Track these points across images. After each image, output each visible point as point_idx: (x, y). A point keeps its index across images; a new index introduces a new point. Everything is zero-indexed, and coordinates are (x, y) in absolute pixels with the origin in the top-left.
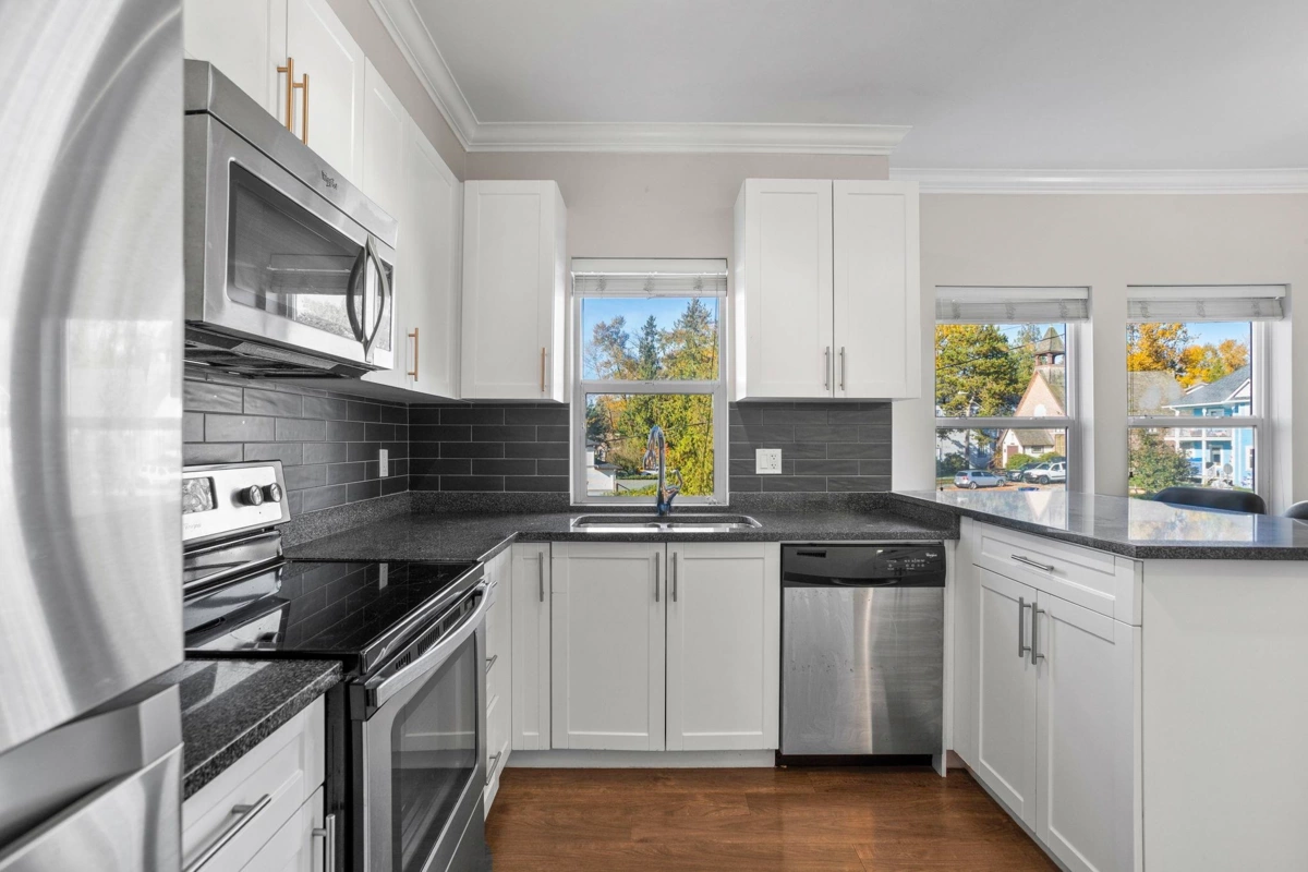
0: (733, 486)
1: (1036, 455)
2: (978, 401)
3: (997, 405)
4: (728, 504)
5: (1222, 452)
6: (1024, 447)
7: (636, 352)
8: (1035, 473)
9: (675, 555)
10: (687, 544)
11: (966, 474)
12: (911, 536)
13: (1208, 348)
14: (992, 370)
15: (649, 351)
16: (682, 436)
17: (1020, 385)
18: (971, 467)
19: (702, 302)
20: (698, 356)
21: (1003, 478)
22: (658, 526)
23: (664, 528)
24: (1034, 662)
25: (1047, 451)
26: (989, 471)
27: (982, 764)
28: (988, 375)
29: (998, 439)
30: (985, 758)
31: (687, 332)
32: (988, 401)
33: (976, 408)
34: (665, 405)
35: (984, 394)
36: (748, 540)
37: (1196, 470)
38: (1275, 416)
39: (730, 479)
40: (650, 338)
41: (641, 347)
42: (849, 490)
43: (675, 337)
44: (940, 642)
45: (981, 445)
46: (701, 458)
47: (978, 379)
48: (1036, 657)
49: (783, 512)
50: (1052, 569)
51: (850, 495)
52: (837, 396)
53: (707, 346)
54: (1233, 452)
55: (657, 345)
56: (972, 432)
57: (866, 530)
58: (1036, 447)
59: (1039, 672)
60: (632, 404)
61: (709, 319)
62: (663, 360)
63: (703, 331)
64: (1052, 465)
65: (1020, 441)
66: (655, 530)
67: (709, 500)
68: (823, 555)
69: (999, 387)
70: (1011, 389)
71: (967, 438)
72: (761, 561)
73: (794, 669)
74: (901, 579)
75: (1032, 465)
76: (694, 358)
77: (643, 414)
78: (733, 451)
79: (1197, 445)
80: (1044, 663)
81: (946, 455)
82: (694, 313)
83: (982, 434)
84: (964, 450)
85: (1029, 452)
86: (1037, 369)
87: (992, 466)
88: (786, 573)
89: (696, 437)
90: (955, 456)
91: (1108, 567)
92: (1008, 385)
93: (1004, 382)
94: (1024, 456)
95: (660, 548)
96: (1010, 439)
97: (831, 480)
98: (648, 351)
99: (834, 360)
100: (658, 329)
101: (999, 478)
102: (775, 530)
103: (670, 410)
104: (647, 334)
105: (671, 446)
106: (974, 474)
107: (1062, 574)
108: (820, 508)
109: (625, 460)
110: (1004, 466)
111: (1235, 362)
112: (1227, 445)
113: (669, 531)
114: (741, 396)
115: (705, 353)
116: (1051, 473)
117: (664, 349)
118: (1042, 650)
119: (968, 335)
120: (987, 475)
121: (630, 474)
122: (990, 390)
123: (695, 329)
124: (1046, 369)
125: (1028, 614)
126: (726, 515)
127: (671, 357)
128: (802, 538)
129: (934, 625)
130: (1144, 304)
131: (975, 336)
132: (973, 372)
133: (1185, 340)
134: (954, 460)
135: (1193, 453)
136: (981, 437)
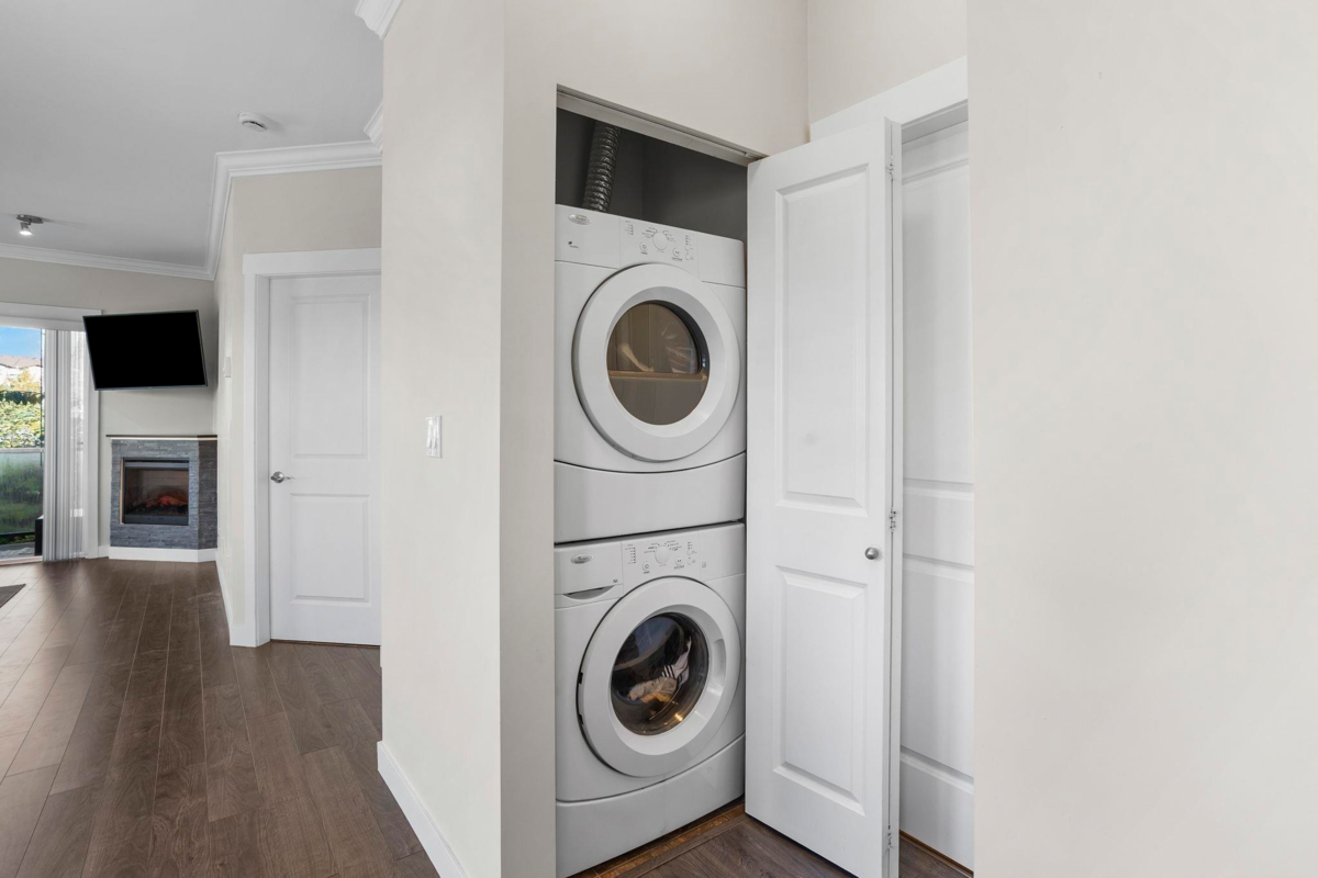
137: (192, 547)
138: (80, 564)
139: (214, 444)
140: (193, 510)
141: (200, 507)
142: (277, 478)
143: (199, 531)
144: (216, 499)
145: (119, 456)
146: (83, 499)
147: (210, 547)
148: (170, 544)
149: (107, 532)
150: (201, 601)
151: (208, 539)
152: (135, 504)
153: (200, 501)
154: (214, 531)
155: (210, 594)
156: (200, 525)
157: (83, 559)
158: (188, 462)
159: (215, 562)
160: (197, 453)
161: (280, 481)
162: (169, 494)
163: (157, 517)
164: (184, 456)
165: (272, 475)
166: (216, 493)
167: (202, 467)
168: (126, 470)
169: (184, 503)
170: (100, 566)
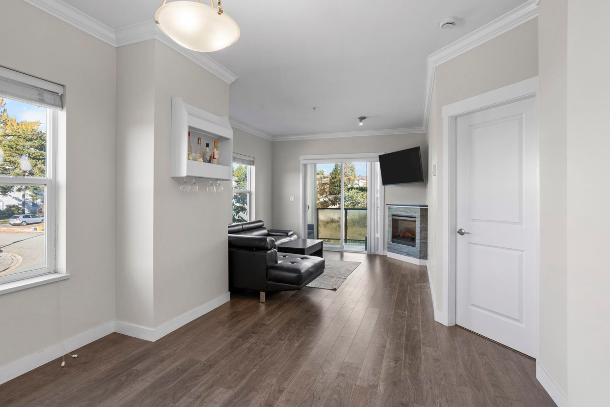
11: (18, 217)
14: (41, 157)
26: (37, 214)
45: (34, 199)
71: (24, 196)
81: (7, 206)
83: (34, 193)
84: (21, 203)
87: (39, 212)
90: (14, 206)
106: (26, 217)
119: (24, 135)
120: (36, 217)
134: (13, 209)
136: (34, 195)
137: (417, 258)
138: (378, 257)
139: (427, 210)
140: (418, 241)
141: (420, 239)
142: (461, 233)
143: (420, 251)
144: (427, 236)
145: (390, 213)
146: (379, 229)
147: (424, 259)
148: (408, 254)
149: (386, 246)
150: (421, 287)
151: (424, 255)
152: (396, 234)
153: (420, 237)
154: (426, 251)
155: (424, 284)
156: (420, 248)
157: (379, 255)
158: (415, 218)
159: (426, 266)
160: (419, 214)
161: (462, 234)
162: (408, 232)
163: (404, 242)
164: (414, 215)
165: (458, 230)
166: (427, 233)
167: (422, 221)
168: (393, 220)
169: (414, 237)
170: (384, 259)
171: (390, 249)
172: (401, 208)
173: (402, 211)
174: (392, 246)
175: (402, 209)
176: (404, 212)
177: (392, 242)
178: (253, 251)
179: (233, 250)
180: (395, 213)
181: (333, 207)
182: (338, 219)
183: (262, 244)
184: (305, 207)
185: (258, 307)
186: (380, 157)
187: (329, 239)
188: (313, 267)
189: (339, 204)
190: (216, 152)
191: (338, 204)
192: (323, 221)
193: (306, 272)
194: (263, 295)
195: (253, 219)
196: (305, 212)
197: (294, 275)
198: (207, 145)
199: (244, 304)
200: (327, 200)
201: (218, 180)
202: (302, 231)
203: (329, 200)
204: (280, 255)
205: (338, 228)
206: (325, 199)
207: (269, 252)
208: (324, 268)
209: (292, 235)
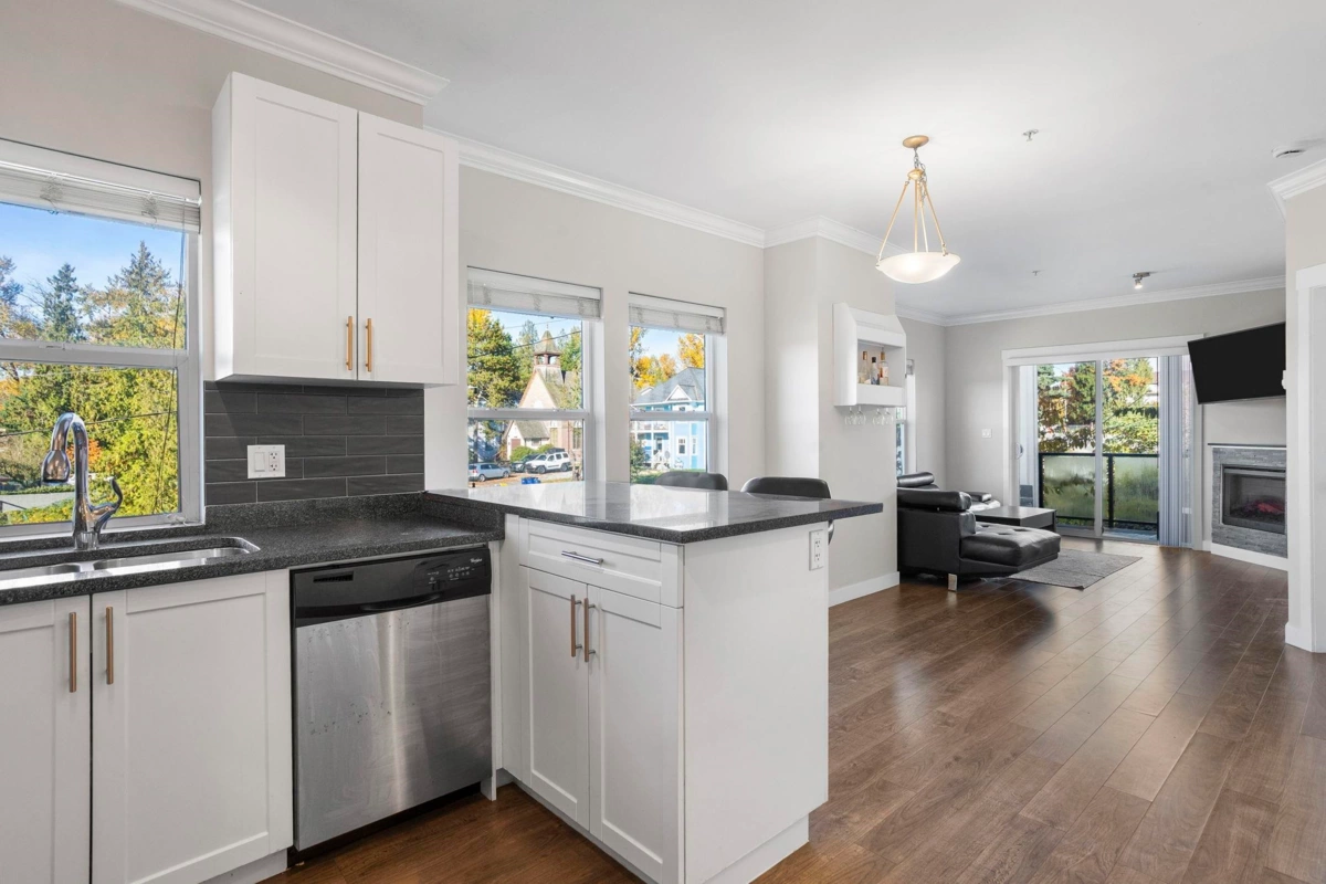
0: (211, 497)
1: (535, 447)
2: (486, 396)
3: (502, 400)
4: (203, 522)
5: (663, 442)
6: (525, 440)
7: (38, 313)
8: (535, 463)
9: (109, 612)
10: (132, 592)
12: (454, 541)
13: (653, 359)
14: (498, 367)
15: (63, 313)
16: (122, 430)
17: (522, 382)
18: (479, 460)
19: (156, 255)
20: (150, 328)
21: (508, 469)
22: (75, 569)
23: (88, 570)
24: (587, 660)
25: (544, 443)
26: (496, 463)
27: (534, 776)
28: (494, 371)
29: (503, 432)
30: (536, 769)
31: (131, 294)
32: (494, 396)
33: (484, 402)
34: (92, 389)
35: (491, 389)
36: (240, 572)
37: (648, 457)
38: (719, 411)
39: (207, 488)
40: (64, 296)
41: (47, 306)
42: (376, 492)
43: (110, 297)
44: (487, 655)
45: (488, 439)
46: (154, 458)
47: (484, 375)
48: (589, 653)
49: (288, 526)
50: (601, 562)
51: (376, 498)
52: (360, 379)
53: (163, 315)
54: (669, 441)
55: (76, 306)
56: (480, 426)
57: (402, 541)
58: (536, 440)
59: (590, 667)
60: (30, 387)
61: (166, 280)
62: (88, 328)
63: (158, 295)
64: (548, 456)
65: (523, 435)
66: (70, 577)
67: (172, 518)
68: (349, 577)
69: (504, 383)
70: (514, 385)
71: (476, 432)
72: (260, 598)
73: (313, 732)
74: (444, 593)
75: (531, 457)
76: (143, 329)
77: (53, 401)
78: (211, 448)
79: (648, 436)
80: (595, 660)
82: (141, 270)
83: (490, 427)
85: (529, 444)
86: (536, 367)
87: (498, 459)
88: (299, 609)
89: (146, 433)
91: (654, 554)
92: (512, 381)
93: (508, 378)
94: (526, 448)
95: (79, 605)
96: (514, 432)
97: (352, 482)
98: (63, 316)
99: (357, 333)
100: (81, 283)
101: (504, 470)
102: (280, 554)
103: (102, 396)
104: (60, 289)
105: (103, 444)
106: (482, 467)
107: (612, 565)
108: (336, 516)
109: (17, 466)
110: (509, 459)
111: (669, 371)
112: (665, 436)
113: (99, 574)
114: (223, 372)
115: (161, 325)
116: (547, 463)
117: (90, 313)
118: (593, 646)
119: (477, 331)
120: (495, 467)
121: (26, 487)
122: (496, 386)
123: (145, 292)
124: (543, 368)
125: (580, 611)
126: (202, 538)
127: (102, 325)
128: (320, 559)
129: (479, 638)
130: (639, 309)
131: (483, 334)
132: (482, 367)
133: (640, 351)
135: (646, 443)
136: (488, 430)
138: (1188, 554)
145: (1219, 463)
149: (1209, 529)
150: (1277, 603)
152: (1233, 507)
157: (1190, 549)
162: (1266, 502)
163: (1254, 522)
168: (1225, 475)
169: (1279, 512)
170: (1204, 559)
171: (1217, 538)
172: (1246, 450)
173: (1249, 458)
174: (1224, 531)
175: (1248, 453)
176: (1254, 459)
177: (1224, 522)
178: (935, 510)
179: (903, 510)
180: (1232, 462)
181: (1078, 450)
182: (1091, 478)
183: (953, 502)
184: (1016, 451)
185: (945, 596)
186: (1191, 345)
187: (1069, 518)
188: (1039, 542)
189: (1093, 445)
190: (885, 369)
191: (1089, 445)
192: (1053, 481)
193: (1027, 547)
194: (953, 578)
195: (913, 471)
196: (1014, 458)
197: (1008, 549)
198: (874, 360)
199: (921, 591)
200: (1062, 436)
201: (884, 407)
202: (1010, 495)
203: (1069, 436)
204: (978, 525)
205: (1090, 495)
206: (1057, 435)
207: (963, 514)
208: (1059, 550)
209: (989, 500)
